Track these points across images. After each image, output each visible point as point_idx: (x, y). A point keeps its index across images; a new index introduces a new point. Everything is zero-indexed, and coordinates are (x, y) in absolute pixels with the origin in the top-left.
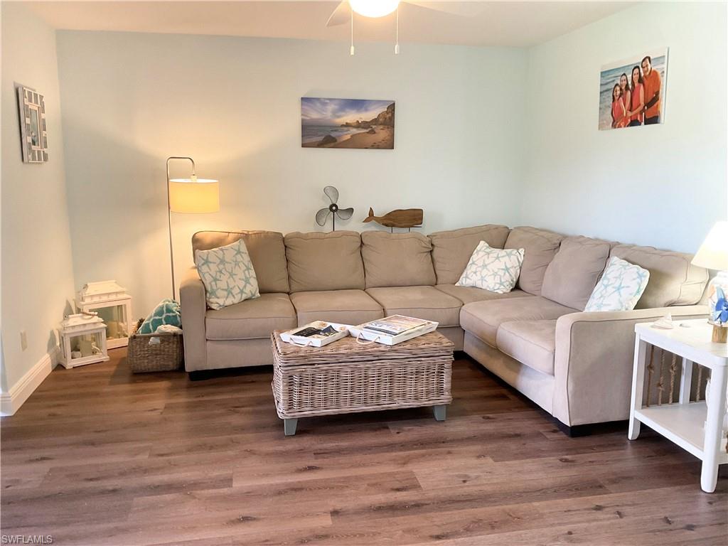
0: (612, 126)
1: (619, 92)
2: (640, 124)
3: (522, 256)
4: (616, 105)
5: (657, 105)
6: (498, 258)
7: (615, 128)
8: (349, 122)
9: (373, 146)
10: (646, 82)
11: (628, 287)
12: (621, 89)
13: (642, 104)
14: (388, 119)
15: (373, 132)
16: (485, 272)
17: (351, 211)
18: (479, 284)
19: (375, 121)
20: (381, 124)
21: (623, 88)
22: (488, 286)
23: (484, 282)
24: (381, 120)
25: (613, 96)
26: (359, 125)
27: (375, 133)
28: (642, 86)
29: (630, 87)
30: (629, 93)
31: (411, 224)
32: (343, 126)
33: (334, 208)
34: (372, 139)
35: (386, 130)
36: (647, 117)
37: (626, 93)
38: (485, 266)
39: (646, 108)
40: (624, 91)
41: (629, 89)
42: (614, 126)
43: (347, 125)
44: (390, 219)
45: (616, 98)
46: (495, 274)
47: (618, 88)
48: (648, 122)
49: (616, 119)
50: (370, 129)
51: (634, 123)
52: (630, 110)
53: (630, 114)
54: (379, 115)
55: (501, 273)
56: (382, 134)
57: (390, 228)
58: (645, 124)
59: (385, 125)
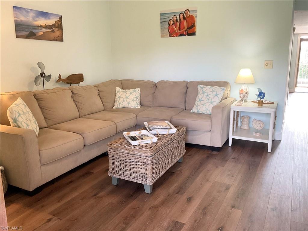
0: (169, 36)
1: (172, 23)
2: (185, 36)
3: (140, 91)
4: (171, 27)
5: (194, 29)
6: (131, 93)
7: (171, 36)
8: (41, 24)
9: (54, 39)
10: (188, 20)
11: (220, 94)
12: (173, 21)
13: (186, 28)
14: (59, 25)
15: (53, 31)
16: (128, 100)
17: (50, 76)
18: (127, 106)
19: (54, 25)
20: (57, 27)
21: (175, 21)
22: (132, 106)
23: (129, 104)
24: (57, 25)
25: (169, 24)
26: (47, 27)
27: (54, 32)
28: (185, 21)
29: (179, 21)
30: (178, 23)
31: (78, 82)
32: (38, 26)
33: (42, 75)
34: (53, 35)
35: (59, 31)
36: (189, 33)
37: (176, 24)
38: (127, 98)
39: (188, 29)
40: (175, 22)
41: (178, 21)
42: (170, 36)
43: (41, 26)
44: (69, 80)
45: (171, 25)
46: (133, 100)
47: (172, 21)
48: (189, 35)
49: (171, 33)
50: (52, 30)
51: (182, 35)
52: (179, 30)
53: (179, 31)
54: (55, 22)
55: (135, 99)
56: (57, 33)
57: (70, 84)
58: (188, 35)
59: (59, 28)
